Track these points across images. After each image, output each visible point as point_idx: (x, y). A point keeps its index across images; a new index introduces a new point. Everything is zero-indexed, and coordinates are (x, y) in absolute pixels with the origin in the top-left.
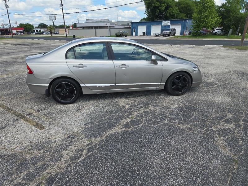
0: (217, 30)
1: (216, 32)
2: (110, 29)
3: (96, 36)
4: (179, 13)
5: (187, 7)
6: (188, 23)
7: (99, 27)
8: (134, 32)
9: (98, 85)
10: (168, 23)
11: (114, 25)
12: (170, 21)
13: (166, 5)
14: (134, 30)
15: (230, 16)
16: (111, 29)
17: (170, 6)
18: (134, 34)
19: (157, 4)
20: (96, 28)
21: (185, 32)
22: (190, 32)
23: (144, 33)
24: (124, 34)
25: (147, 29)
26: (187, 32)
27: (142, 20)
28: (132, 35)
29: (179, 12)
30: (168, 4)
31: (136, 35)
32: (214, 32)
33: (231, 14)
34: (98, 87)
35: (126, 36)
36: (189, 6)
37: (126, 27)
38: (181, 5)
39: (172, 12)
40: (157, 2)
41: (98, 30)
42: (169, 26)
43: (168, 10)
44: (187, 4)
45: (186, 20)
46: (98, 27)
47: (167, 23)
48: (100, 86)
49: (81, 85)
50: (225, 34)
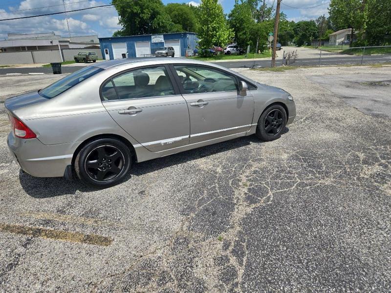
0: (229, 47)
1: (228, 51)
2: (62, 51)
3: (34, 63)
4: (173, 23)
5: (182, 15)
6: (190, 38)
7: (38, 46)
8: (107, 53)
9: (163, 142)
10: (161, 39)
11: (68, 44)
12: (162, 36)
13: (152, 11)
14: (107, 50)
15: (244, 28)
16: (64, 51)
17: (158, 13)
18: (107, 57)
19: (137, 9)
20: (32, 49)
21: (187, 52)
22: (194, 52)
23: (124, 55)
24: (91, 57)
25: (128, 49)
26: (190, 51)
27: (116, 34)
28: (104, 58)
29: (173, 21)
30: (153, 9)
31: (110, 59)
32: (226, 51)
33: (245, 24)
34: (163, 144)
35: (94, 61)
36: (185, 13)
37: (88, 46)
38: (174, 12)
39: (163, 23)
40: (136, 6)
41: (35, 53)
42: (162, 43)
43: (156, 19)
44: (182, 10)
45: (185, 34)
46: (36, 46)
47: (158, 39)
48: (166, 143)
49: (135, 146)
50: (242, 53)
